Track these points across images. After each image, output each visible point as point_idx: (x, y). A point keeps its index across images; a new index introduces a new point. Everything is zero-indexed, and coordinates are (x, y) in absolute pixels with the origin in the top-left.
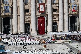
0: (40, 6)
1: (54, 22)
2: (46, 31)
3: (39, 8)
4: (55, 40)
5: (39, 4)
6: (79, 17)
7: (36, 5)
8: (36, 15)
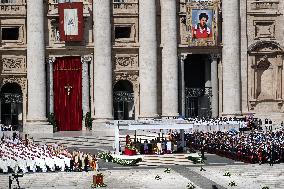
0: (61, 13)
1: (120, 81)
2: (89, 114)
3: (58, 22)
4: (134, 153)
5: (61, 7)
6: (219, 60)
7: (46, 10)
8: (47, 52)
